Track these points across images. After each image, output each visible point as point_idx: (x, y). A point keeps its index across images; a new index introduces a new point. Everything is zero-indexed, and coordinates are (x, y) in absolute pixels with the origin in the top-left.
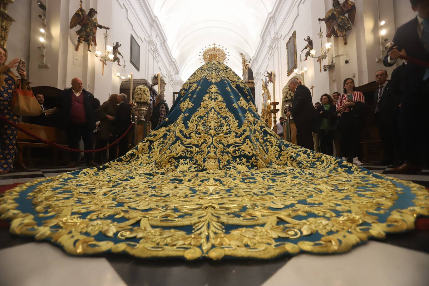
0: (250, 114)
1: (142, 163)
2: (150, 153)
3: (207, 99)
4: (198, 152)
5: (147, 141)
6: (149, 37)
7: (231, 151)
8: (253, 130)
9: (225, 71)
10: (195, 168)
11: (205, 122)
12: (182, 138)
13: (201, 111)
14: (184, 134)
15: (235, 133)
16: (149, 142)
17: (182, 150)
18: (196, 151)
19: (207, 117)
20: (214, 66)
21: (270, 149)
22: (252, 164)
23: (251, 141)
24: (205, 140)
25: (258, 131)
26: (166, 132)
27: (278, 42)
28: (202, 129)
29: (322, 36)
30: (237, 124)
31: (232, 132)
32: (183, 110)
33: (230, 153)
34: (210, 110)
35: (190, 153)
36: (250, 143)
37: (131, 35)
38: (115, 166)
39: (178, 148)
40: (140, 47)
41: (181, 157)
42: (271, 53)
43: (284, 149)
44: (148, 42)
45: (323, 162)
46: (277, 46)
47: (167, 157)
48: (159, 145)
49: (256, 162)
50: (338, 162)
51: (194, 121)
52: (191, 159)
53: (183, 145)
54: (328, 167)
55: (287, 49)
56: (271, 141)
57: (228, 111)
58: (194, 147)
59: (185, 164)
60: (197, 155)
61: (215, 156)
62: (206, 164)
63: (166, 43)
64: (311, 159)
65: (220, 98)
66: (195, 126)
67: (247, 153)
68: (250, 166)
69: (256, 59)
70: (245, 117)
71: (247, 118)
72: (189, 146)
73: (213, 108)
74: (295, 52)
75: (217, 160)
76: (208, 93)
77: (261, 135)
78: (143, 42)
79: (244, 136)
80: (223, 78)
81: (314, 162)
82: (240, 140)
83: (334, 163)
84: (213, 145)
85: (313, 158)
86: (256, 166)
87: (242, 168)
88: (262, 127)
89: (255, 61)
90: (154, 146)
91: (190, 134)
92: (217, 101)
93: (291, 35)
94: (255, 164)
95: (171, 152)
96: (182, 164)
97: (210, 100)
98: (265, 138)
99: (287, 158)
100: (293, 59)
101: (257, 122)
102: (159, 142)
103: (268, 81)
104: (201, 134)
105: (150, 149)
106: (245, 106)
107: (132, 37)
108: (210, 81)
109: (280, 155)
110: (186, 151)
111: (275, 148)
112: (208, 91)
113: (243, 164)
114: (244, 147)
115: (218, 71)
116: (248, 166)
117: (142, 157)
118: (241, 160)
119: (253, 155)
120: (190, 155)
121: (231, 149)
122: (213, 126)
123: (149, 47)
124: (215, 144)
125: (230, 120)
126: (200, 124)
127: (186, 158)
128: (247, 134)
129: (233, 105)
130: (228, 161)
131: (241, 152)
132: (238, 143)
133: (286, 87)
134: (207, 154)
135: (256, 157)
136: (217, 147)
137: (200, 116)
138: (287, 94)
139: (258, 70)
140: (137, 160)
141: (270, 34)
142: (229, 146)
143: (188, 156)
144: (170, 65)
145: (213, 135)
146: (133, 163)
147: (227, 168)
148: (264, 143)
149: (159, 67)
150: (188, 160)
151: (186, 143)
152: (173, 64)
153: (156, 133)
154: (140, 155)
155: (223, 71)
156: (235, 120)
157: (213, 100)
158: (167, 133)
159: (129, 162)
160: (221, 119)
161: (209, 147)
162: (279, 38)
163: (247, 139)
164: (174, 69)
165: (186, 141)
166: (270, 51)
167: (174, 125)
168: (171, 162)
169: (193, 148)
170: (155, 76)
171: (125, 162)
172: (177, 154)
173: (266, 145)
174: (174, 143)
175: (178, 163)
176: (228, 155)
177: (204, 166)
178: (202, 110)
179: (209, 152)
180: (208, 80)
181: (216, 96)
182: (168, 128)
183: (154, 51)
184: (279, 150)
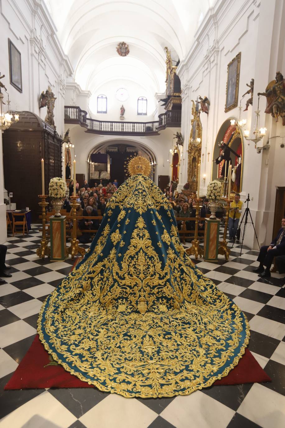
0: (171, 251)
1: (88, 301)
2: (93, 289)
3: (136, 237)
4: (131, 294)
5: (88, 279)
6: (32, 31)
7: (156, 293)
8: (173, 268)
9: (150, 189)
10: (130, 309)
11: (135, 264)
12: (118, 279)
13: (131, 251)
14: (120, 275)
15: (158, 275)
16: (90, 279)
17: (119, 292)
18: (130, 292)
19: (137, 259)
20: (140, 187)
21: (184, 287)
22: (170, 304)
23: (170, 284)
24: (136, 283)
25: (177, 269)
26: (102, 267)
27: (218, 55)
28: (134, 272)
29: (259, 115)
30: (161, 265)
31: (157, 274)
32: (115, 244)
33: (155, 294)
34: (139, 251)
35: (125, 294)
36: (170, 287)
37: (9, 39)
38: (70, 306)
39: (117, 290)
40: (20, 54)
41: (119, 298)
42: (207, 68)
43: (194, 289)
44: (30, 41)
45: (221, 300)
46: (215, 62)
47: (109, 299)
48: (98, 282)
49: (173, 304)
50: (230, 304)
51: (126, 261)
52: (127, 299)
53: (120, 286)
54: (223, 307)
55: (229, 72)
56: (186, 279)
57: (153, 250)
58: (128, 289)
59: (123, 304)
60: (131, 296)
61: (145, 299)
62: (138, 307)
63: (54, 36)
64: (214, 295)
65: (147, 235)
66: (127, 267)
67: (167, 296)
68: (169, 306)
69: (186, 65)
70: (167, 254)
71: (169, 255)
72: (124, 287)
73: (141, 248)
74: (237, 84)
75: (146, 302)
76: (136, 228)
77: (179, 274)
78: (23, 43)
79: (165, 279)
80: (149, 206)
81: (216, 299)
82: (163, 283)
83: (227, 304)
84: (143, 289)
85: (215, 295)
86: (173, 306)
87: (163, 308)
88: (180, 265)
89: (184, 68)
90: (94, 282)
91: (124, 275)
92: (144, 239)
93: (235, 56)
94: (172, 305)
95: (112, 295)
96: (120, 304)
97: (138, 238)
98: (182, 277)
99: (196, 296)
100: (234, 92)
101: (177, 259)
102: (98, 279)
103: (200, 110)
104: (132, 276)
105: (92, 286)
106: (168, 240)
107: (10, 43)
108: (137, 211)
109: (191, 293)
110: (122, 292)
111: (188, 286)
112: (137, 226)
113: (164, 304)
114: (164, 289)
115: (144, 195)
116: (167, 306)
117: (87, 294)
118: (162, 301)
119: (171, 298)
120: (125, 295)
121: (155, 291)
122: (142, 270)
123: (32, 49)
124: (145, 288)
125: (155, 261)
126: (131, 264)
127: (123, 298)
128: (168, 277)
129: (158, 244)
130: (154, 302)
131: (163, 293)
132: (161, 285)
133: (211, 184)
134: (139, 298)
135: (173, 299)
136: (146, 290)
137: (131, 255)
138: (212, 192)
139: (189, 81)
140: (84, 298)
141: (209, 38)
142: (154, 287)
143: (124, 296)
144: (61, 64)
145: (142, 279)
146: (82, 301)
147: (153, 308)
148: (181, 281)
149: (46, 75)
150: (124, 300)
151: (121, 284)
152: (64, 63)
153: (95, 270)
154: (85, 292)
155: (149, 189)
156: (159, 261)
157: (141, 238)
158: (103, 269)
159: (79, 300)
160: (148, 260)
161: (140, 291)
162: (220, 50)
163: (167, 283)
164: (65, 70)
165: (121, 283)
166: (207, 64)
167: (108, 260)
168: (112, 302)
169: (126, 289)
170: (42, 94)
171: (76, 300)
172: (116, 296)
173: (182, 284)
174: (113, 286)
175: (117, 304)
176: (153, 296)
177: (137, 309)
178: (132, 249)
179: (140, 296)
180: (136, 210)
181: (143, 233)
182: (103, 263)
183: (39, 52)
184: (191, 288)
